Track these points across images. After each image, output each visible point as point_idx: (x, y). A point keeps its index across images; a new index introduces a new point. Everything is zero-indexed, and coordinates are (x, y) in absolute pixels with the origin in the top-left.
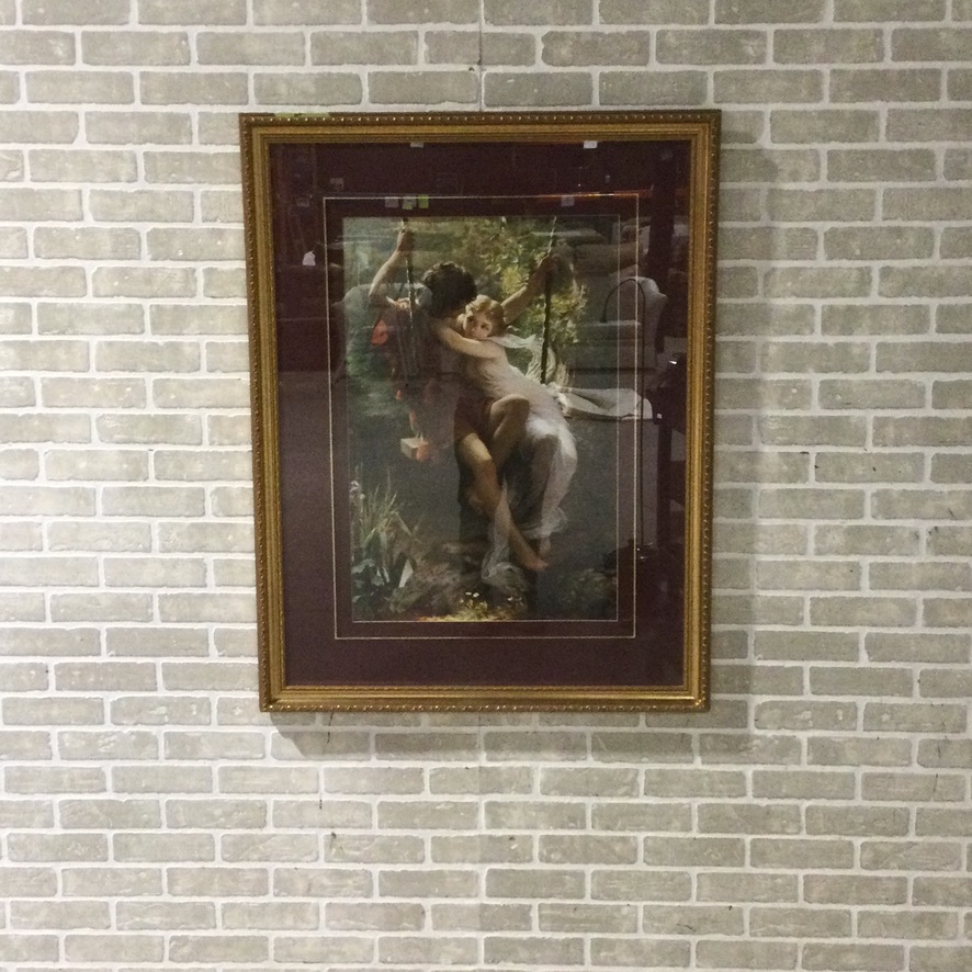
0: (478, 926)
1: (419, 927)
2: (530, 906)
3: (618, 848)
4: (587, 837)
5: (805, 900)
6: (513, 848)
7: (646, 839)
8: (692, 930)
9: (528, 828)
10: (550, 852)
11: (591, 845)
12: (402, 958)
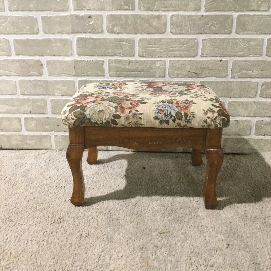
0: (74, 73)
1: (41, 74)
2: (103, 62)
3: (155, 23)
4: (136, 15)
5: (266, 55)
6: (91, 23)
7: (172, 17)
8: (197, 75)
9: (99, 10)
10: (113, 26)
11: (139, 21)
12: (33, 92)
